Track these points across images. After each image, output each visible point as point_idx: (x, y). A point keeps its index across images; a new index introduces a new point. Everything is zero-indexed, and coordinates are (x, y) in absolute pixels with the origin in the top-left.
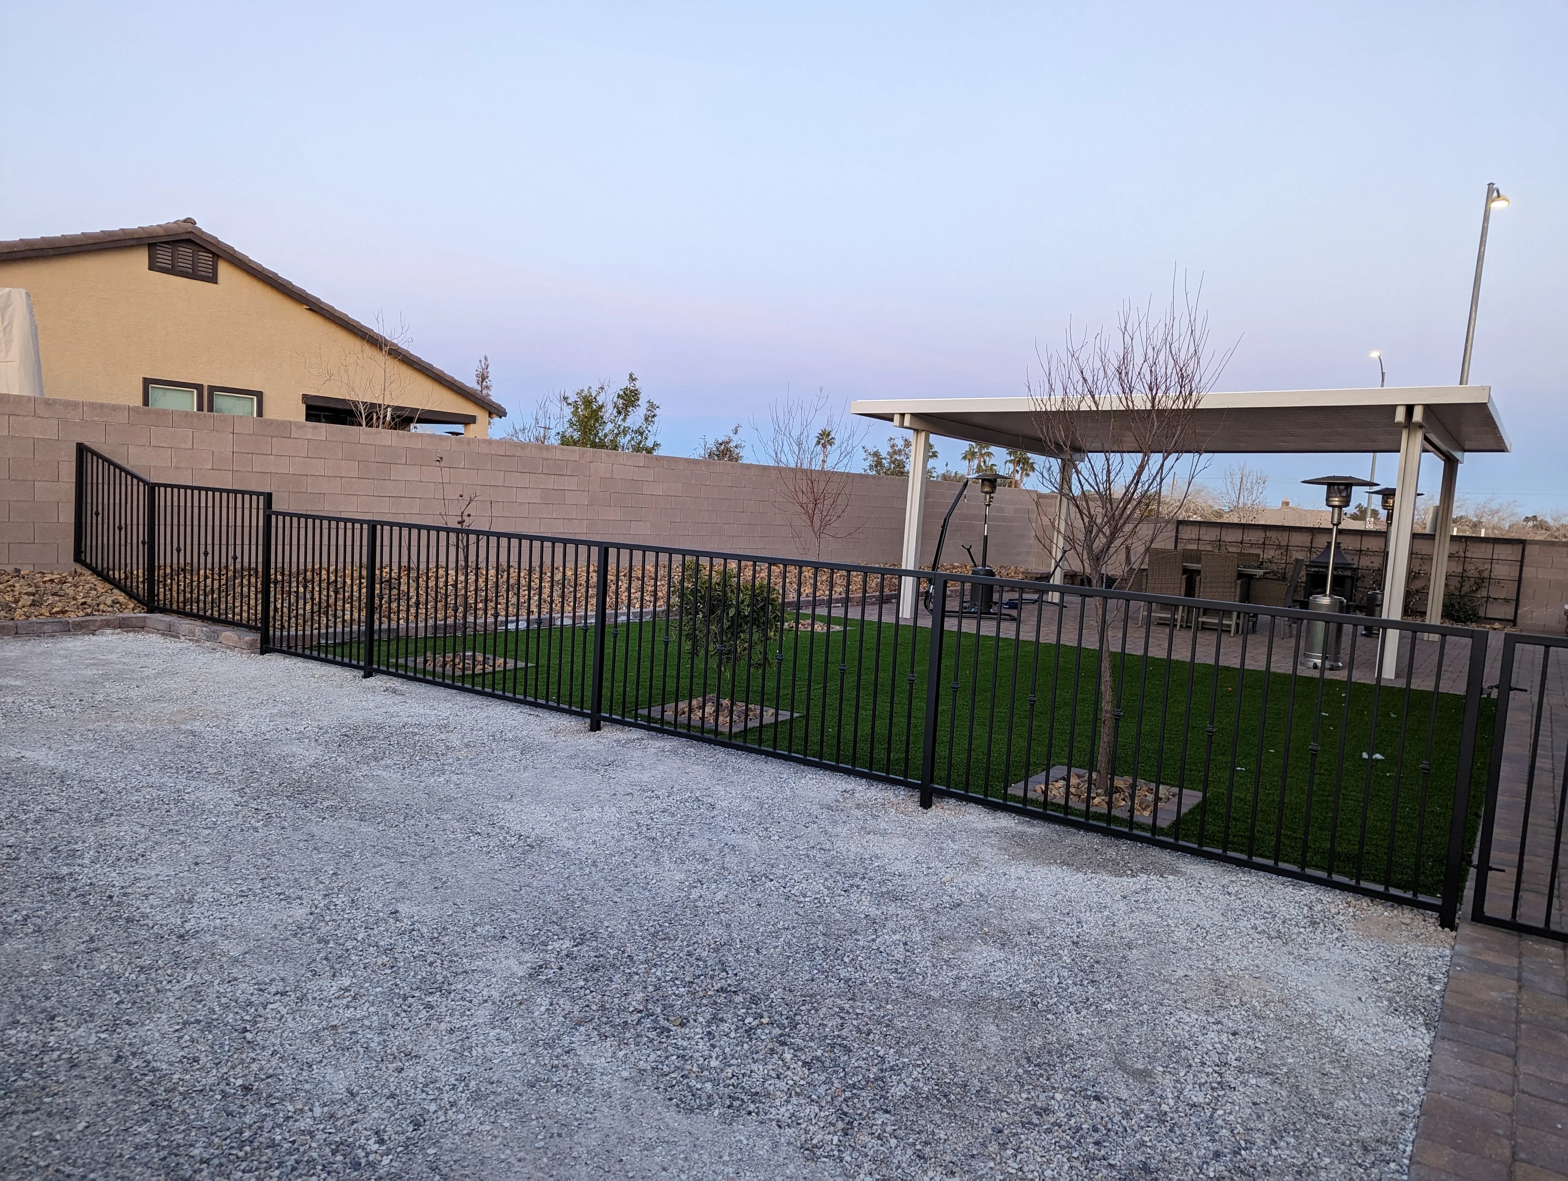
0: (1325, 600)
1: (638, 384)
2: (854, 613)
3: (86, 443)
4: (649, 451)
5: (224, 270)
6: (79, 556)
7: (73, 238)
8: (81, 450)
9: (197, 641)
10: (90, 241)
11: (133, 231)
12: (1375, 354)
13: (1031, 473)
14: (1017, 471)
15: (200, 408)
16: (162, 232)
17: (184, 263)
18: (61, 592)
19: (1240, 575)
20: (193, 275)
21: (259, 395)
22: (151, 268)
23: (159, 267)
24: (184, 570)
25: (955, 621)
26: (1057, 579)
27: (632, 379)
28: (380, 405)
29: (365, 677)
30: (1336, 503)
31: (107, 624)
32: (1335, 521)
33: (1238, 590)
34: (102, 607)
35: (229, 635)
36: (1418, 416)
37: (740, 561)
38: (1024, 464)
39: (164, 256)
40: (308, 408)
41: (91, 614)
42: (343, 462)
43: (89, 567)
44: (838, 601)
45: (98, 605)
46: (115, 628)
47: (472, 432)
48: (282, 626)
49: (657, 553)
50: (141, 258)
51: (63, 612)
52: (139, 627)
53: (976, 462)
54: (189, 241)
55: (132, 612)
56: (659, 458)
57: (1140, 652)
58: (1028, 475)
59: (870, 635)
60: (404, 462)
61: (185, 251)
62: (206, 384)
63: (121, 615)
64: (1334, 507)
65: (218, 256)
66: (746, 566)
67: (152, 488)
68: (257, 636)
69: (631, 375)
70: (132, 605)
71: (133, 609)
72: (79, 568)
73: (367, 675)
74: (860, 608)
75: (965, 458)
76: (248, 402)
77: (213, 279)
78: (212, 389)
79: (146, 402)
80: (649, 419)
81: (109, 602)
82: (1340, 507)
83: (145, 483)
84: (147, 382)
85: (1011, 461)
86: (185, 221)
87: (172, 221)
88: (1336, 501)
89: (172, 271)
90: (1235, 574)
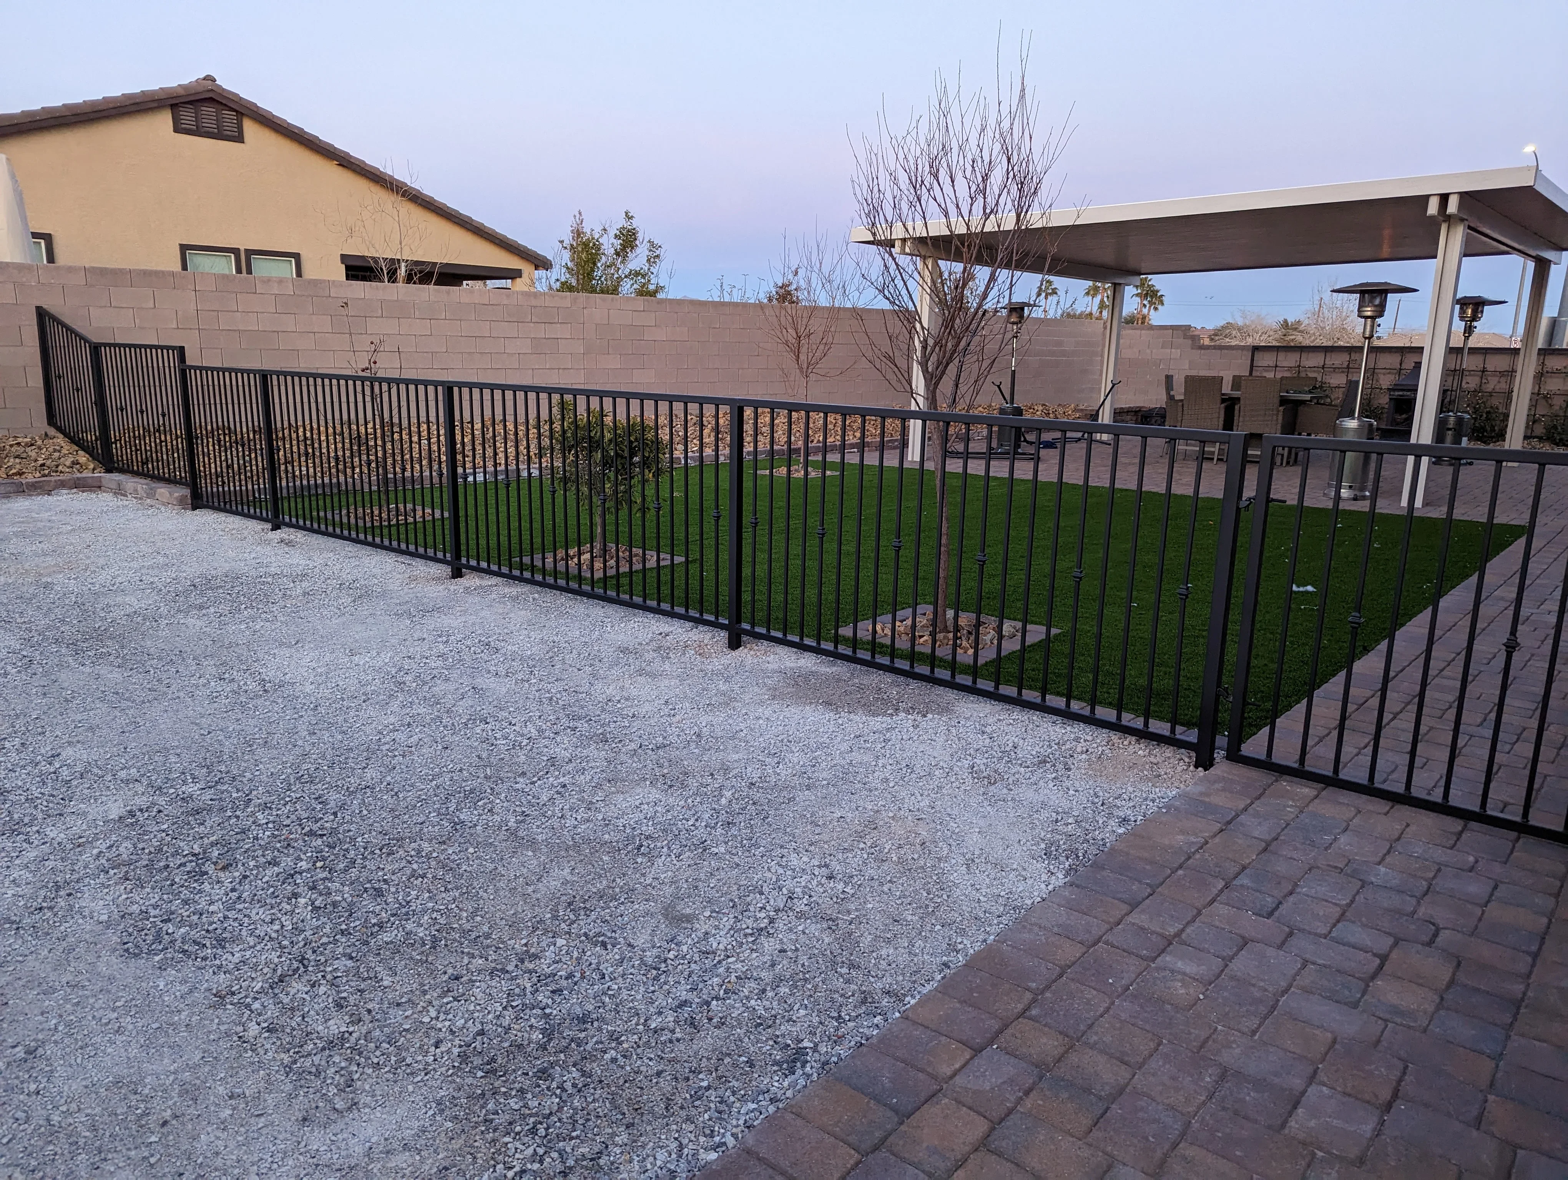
0: (1352, 424)
1: (635, 223)
2: (872, 459)
3: (45, 307)
4: (653, 294)
5: (250, 128)
6: (51, 419)
7: (93, 103)
8: (42, 314)
9: (141, 499)
10: (111, 106)
11: (153, 92)
12: (1529, 149)
13: (1160, 307)
14: (1145, 306)
15: (239, 270)
16: (182, 92)
17: (209, 123)
18: (24, 455)
19: (1283, 401)
20: (219, 135)
21: (297, 256)
22: (176, 130)
23: (185, 129)
24: (159, 431)
25: (960, 462)
26: (1106, 417)
27: (629, 217)
28: (399, 260)
29: (272, 530)
30: (1369, 314)
31: (62, 485)
32: (1367, 334)
33: (1280, 418)
34: (60, 468)
35: (163, 491)
36: (1452, 207)
37: (756, 409)
38: (1152, 297)
39: (188, 116)
40: (348, 268)
41: (49, 475)
42: (314, 317)
43: (59, 429)
44: (853, 446)
45: (57, 466)
46: (71, 488)
47: (520, 285)
48: (223, 483)
49: (656, 402)
50: (164, 120)
51: (20, 474)
52: (96, 487)
53: (1099, 297)
54: (211, 100)
55: (91, 471)
56: (662, 301)
57: (1162, 490)
58: (1156, 309)
59: (870, 479)
60: (379, 314)
61: (208, 110)
62: (242, 248)
63: (79, 475)
64: (1366, 317)
65: (242, 114)
66: (763, 413)
67: (96, 349)
68: (186, 492)
69: (626, 213)
70: (91, 466)
71: (94, 469)
72: (52, 432)
73: (276, 527)
74: (877, 454)
75: (1087, 294)
76: (287, 265)
77: (239, 138)
78: (249, 253)
79: (185, 267)
80: (653, 259)
81: (68, 463)
82: (1373, 318)
83: (90, 343)
84: (184, 248)
85: (1137, 295)
86: (204, 79)
87: (194, 80)
88: (1368, 311)
89: (198, 132)
90: (1277, 401)
